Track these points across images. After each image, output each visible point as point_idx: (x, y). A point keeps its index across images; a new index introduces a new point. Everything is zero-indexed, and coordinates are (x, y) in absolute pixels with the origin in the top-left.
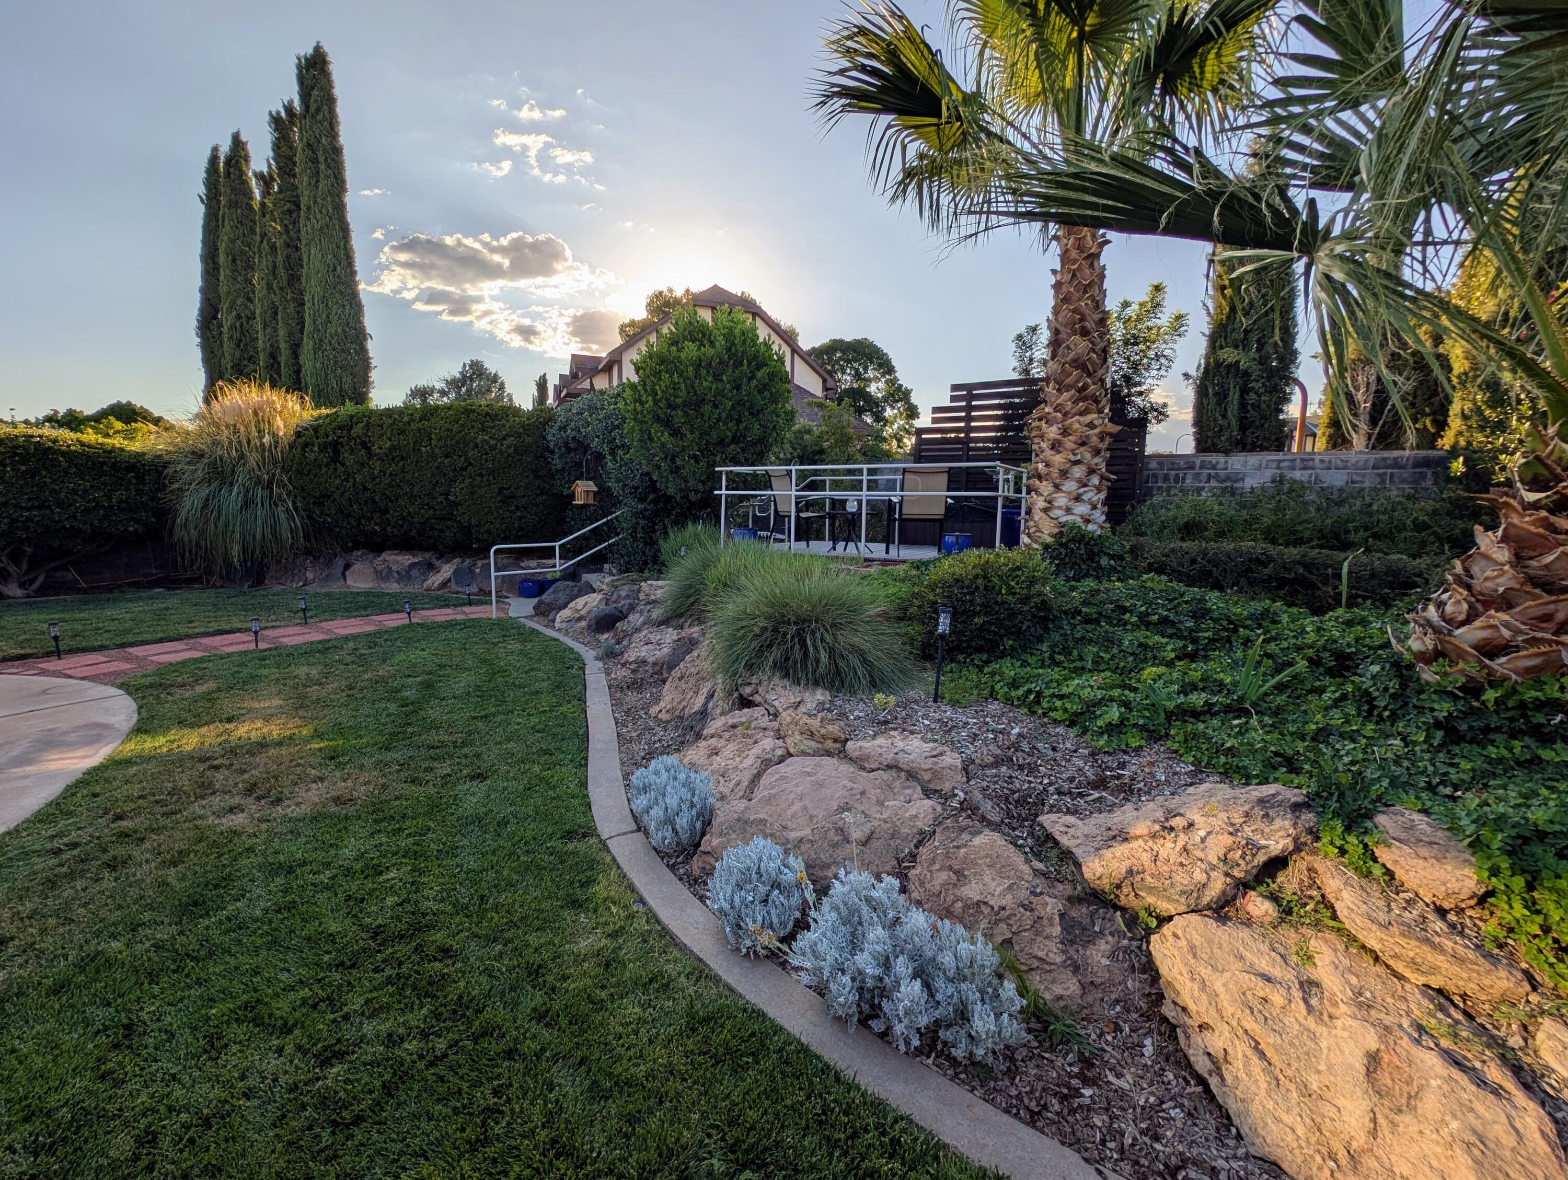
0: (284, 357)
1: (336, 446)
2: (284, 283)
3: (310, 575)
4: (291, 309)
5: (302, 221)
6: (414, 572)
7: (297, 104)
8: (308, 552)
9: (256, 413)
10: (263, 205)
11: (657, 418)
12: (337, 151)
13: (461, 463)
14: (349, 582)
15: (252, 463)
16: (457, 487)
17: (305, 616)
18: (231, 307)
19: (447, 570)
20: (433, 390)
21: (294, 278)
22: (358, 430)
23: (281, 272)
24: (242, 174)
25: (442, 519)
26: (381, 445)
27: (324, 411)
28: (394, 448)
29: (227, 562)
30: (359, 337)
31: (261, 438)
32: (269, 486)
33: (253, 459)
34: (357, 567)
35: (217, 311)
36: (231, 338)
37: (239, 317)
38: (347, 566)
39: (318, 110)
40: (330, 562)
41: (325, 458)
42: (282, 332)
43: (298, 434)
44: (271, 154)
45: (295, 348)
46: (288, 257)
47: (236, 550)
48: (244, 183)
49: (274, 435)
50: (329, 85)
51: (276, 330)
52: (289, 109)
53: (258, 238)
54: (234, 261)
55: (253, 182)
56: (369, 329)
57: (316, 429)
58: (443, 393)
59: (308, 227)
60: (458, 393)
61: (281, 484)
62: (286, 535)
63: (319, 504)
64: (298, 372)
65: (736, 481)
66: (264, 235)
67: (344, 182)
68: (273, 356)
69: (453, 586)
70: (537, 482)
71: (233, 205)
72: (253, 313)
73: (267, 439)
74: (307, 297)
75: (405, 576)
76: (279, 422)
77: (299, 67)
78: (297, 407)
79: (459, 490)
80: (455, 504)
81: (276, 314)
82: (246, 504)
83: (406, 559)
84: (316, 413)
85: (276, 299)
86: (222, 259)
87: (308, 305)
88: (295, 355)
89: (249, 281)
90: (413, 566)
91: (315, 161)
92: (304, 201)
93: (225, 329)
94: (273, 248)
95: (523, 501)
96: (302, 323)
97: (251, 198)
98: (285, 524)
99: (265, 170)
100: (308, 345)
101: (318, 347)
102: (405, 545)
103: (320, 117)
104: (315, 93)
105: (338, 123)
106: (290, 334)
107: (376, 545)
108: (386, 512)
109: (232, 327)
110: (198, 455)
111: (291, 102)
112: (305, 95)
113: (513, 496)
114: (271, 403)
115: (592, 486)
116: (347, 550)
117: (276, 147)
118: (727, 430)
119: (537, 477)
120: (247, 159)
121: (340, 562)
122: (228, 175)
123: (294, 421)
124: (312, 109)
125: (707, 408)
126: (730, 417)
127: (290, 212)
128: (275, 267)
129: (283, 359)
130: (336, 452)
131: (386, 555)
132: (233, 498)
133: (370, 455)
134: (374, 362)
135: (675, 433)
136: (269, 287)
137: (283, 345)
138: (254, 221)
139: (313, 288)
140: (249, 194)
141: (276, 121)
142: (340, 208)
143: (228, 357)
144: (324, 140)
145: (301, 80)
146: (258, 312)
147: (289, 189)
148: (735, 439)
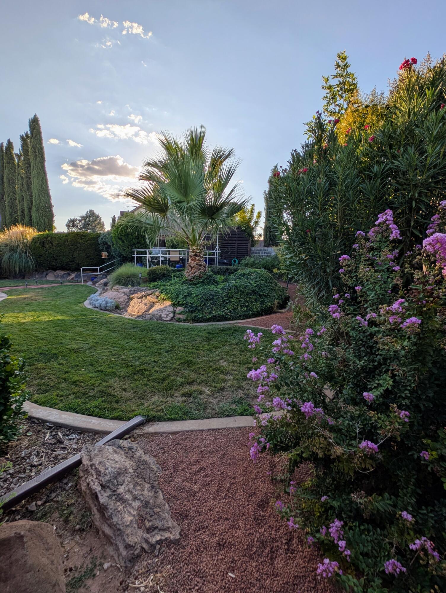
0: (26, 212)
1: (43, 243)
2: (26, 190)
3: (37, 276)
4: (28, 197)
5: (31, 170)
6: (65, 276)
7: (29, 133)
8: (36, 271)
9: (22, 234)
10: (18, 164)
11: (119, 238)
12: (42, 149)
13: (76, 247)
14: (48, 278)
15: (21, 247)
16: (75, 253)
17: (37, 284)
18: (8, 196)
19: (73, 275)
20: (76, 220)
21: (29, 188)
22: (49, 239)
23: (25, 186)
24: (11, 153)
25: (71, 262)
26: (55, 243)
27: (40, 233)
28: (58, 243)
29: (15, 273)
30: (50, 207)
31: (24, 240)
32: (26, 253)
33: (21, 246)
34: (50, 274)
35: (3, 196)
36: (8, 205)
37: (11, 199)
38: (47, 274)
39: (36, 136)
40: (42, 273)
41: (40, 246)
42: (25, 205)
43: (33, 239)
44: (21, 148)
45: (30, 210)
46: (27, 181)
47: (17, 269)
48: (12, 156)
49: (27, 239)
50: (39, 127)
51: (23, 204)
52: (27, 135)
53: (17, 174)
54: (9, 181)
55: (15, 156)
56: (53, 204)
57: (38, 238)
58: (80, 221)
59: (34, 172)
60: (85, 221)
61: (29, 253)
62: (31, 266)
63: (39, 257)
64: (31, 217)
65: (138, 253)
66: (19, 174)
67: (44, 158)
68: (23, 212)
69: (75, 279)
70: (96, 252)
71: (8, 163)
72: (16, 198)
73: (25, 241)
74: (33, 194)
75: (62, 277)
76: (28, 236)
77: (30, 123)
78: (33, 232)
79: (76, 254)
80: (75, 258)
81: (23, 199)
82: (20, 258)
83: (63, 272)
84: (38, 234)
85: (23, 194)
86: (5, 180)
87: (34, 197)
88: (30, 212)
89: (14, 187)
90: (64, 274)
91: (35, 152)
92: (32, 164)
93: (6, 202)
94: (22, 178)
95: (92, 257)
96: (32, 202)
97: (14, 161)
98: (30, 263)
99: (18, 152)
100: (34, 210)
101: (37, 210)
102: (62, 269)
103: (36, 138)
104: (35, 130)
105: (42, 140)
106: (28, 205)
107: (55, 269)
108: (56, 260)
109: (9, 202)
110: (7, 245)
111: (27, 132)
112: (32, 132)
113: (90, 256)
114: (26, 231)
115: (106, 254)
116: (47, 270)
117: (23, 146)
118: (135, 241)
119: (96, 251)
120: (12, 148)
121: (45, 273)
122: (6, 153)
123: (32, 236)
124: (34, 136)
125: (130, 236)
126: (136, 238)
127: (27, 167)
128: (23, 184)
129: (26, 213)
130: (43, 244)
131: (57, 272)
132: (16, 256)
133: (52, 245)
134: (55, 214)
135: (123, 242)
136: (21, 190)
137: (26, 209)
138: (15, 168)
139: (35, 191)
140: (13, 159)
141: (22, 138)
142: (43, 167)
143: (8, 212)
144: (38, 146)
145: (30, 126)
146: (17, 198)
147: (27, 160)
148: (138, 243)
